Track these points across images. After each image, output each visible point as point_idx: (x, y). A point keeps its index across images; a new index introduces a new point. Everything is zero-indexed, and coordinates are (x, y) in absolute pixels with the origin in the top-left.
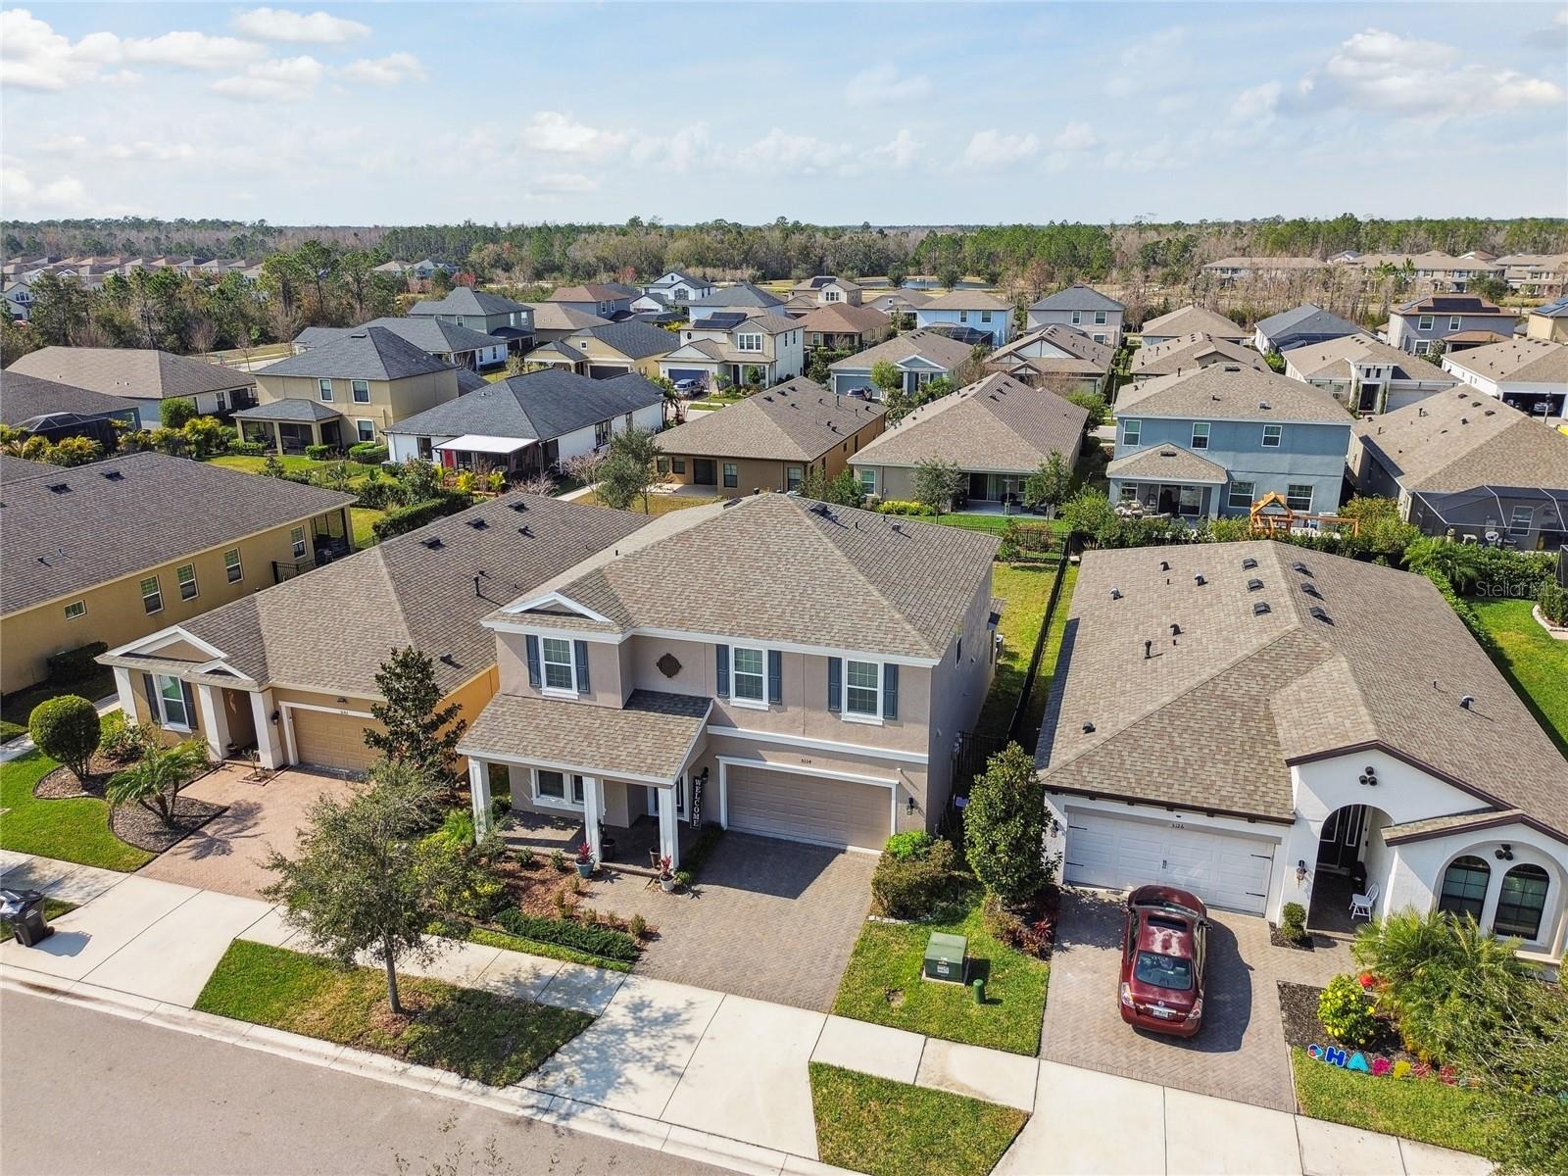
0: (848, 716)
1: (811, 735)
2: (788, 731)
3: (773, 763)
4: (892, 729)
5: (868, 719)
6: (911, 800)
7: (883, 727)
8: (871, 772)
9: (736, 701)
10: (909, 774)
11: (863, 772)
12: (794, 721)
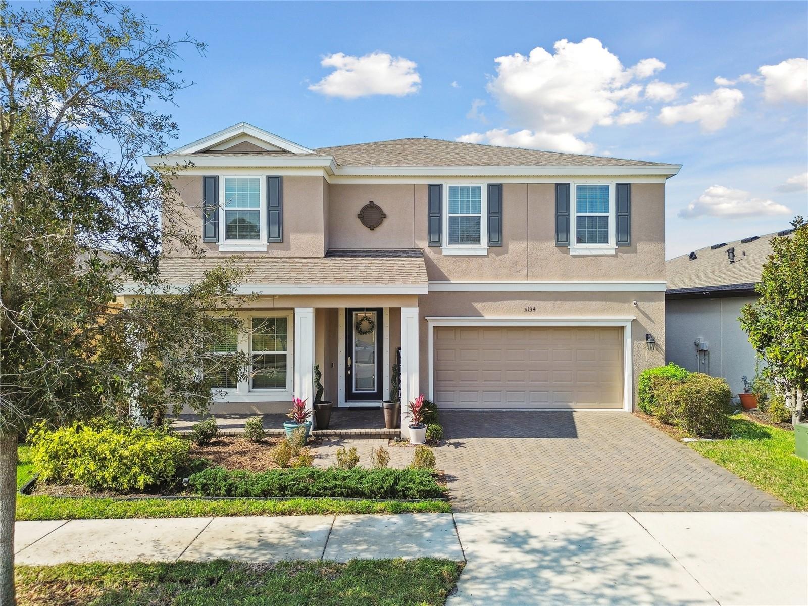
0: (576, 248)
1: (535, 277)
2: (509, 276)
3: (492, 315)
4: (626, 256)
5: (600, 249)
6: (648, 337)
7: (615, 256)
8: (604, 310)
9: (449, 248)
10: (644, 305)
11: (595, 311)
12: (516, 263)
